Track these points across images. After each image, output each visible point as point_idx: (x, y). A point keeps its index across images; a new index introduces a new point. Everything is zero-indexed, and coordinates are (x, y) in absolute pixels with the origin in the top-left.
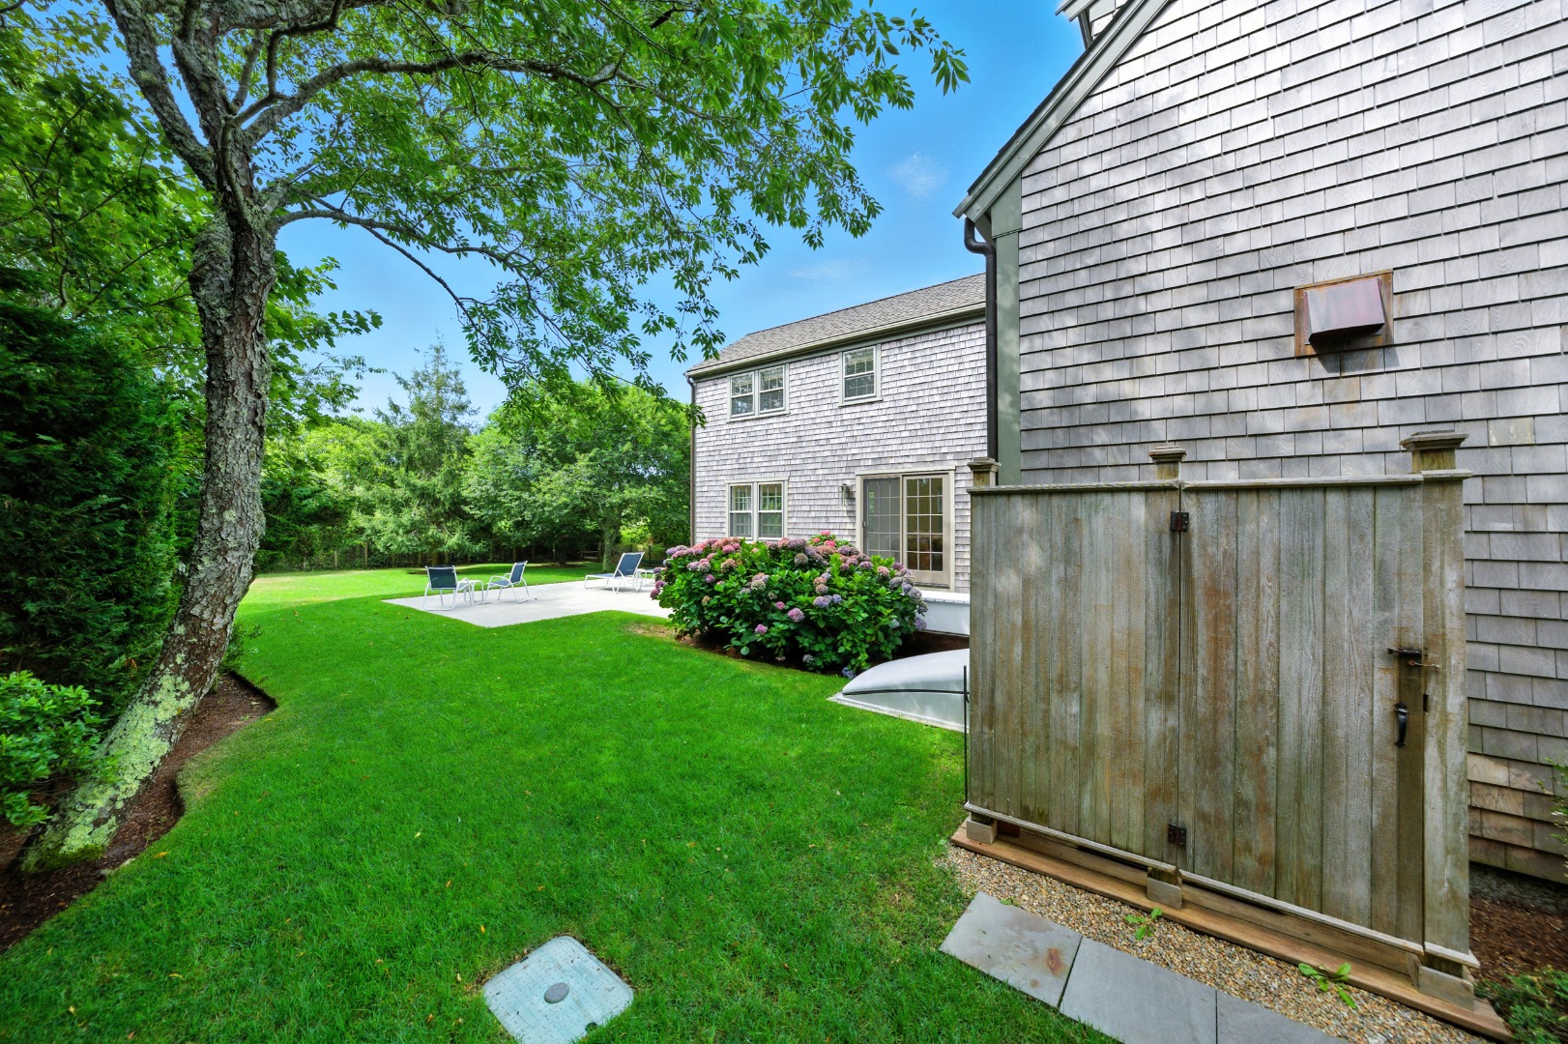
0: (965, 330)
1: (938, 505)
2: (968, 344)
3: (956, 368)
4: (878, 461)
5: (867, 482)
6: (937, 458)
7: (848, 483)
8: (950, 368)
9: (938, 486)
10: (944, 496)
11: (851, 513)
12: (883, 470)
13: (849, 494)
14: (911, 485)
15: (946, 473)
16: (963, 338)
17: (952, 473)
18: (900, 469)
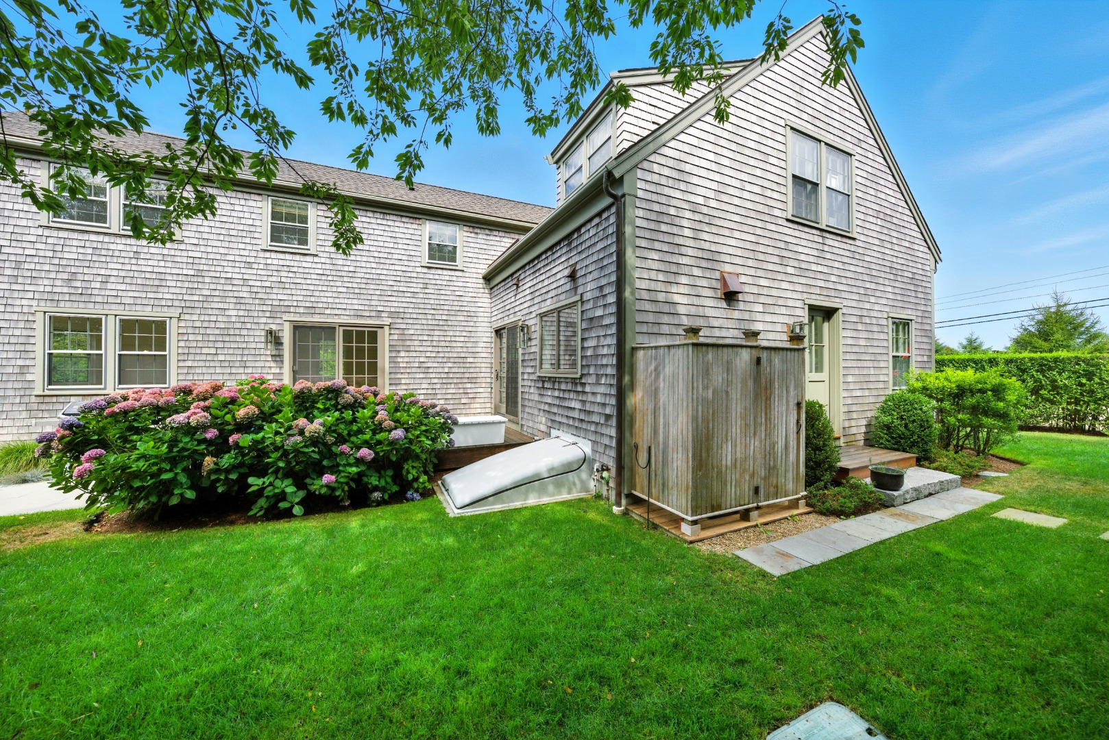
0: (399, 219)
1: (373, 353)
2: (401, 230)
3: (392, 245)
4: (311, 310)
5: (298, 328)
6: (373, 314)
7: (274, 327)
8: (386, 245)
9: (373, 337)
10: (379, 345)
11: (278, 358)
12: (317, 319)
13: (274, 339)
14: (348, 336)
15: (381, 327)
16: (397, 224)
17: (387, 328)
18: (336, 320)
